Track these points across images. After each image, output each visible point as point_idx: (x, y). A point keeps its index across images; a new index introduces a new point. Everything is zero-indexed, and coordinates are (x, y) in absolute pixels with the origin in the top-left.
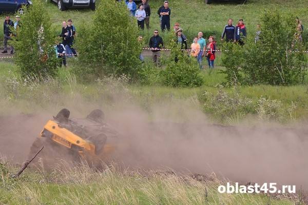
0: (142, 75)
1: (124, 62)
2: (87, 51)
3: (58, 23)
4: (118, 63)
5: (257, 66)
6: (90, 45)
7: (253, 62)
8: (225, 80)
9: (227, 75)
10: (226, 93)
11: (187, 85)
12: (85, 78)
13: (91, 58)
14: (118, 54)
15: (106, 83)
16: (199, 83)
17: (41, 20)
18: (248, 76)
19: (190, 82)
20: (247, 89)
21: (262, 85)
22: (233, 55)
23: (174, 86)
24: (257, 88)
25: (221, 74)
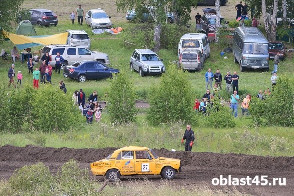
0: (193, 120)
1: (181, 111)
2: (156, 104)
3: (139, 85)
4: (177, 112)
5: (273, 114)
6: (157, 100)
7: (270, 111)
8: (251, 124)
9: (252, 120)
10: (250, 132)
11: (225, 126)
12: (154, 122)
13: (159, 108)
14: (177, 106)
15: (168, 125)
16: (233, 126)
17: (124, 83)
18: (267, 120)
19: (227, 125)
20: (266, 130)
21: (276, 127)
22: (256, 106)
23: (216, 127)
24: (273, 129)
25: (248, 120)
